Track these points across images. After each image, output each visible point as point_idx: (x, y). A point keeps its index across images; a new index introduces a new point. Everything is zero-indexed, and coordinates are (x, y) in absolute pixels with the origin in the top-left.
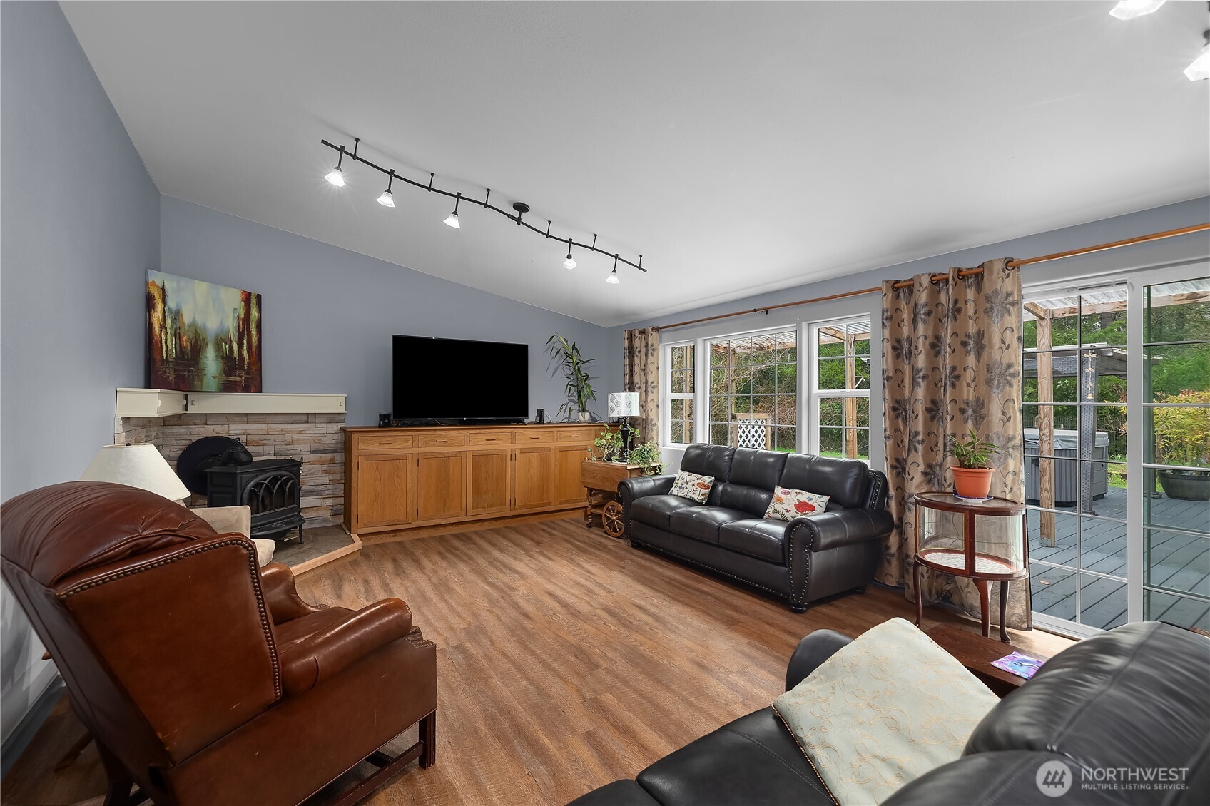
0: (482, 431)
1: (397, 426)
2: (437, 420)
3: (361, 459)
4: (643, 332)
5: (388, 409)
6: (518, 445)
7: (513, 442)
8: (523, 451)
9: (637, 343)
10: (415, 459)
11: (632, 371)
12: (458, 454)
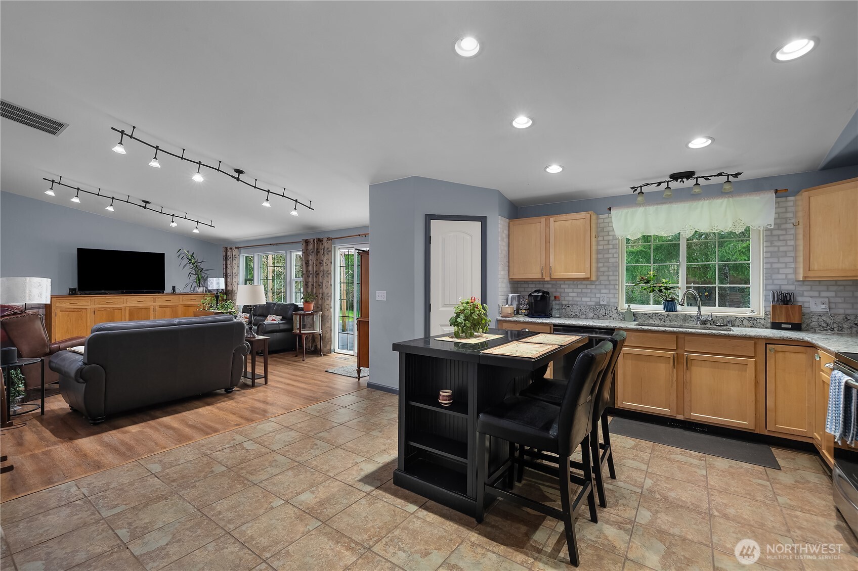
0: (135, 297)
1: (81, 295)
2: (107, 292)
3: (58, 311)
4: (231, 249)
5: (75, 285)
6: (158, 304)
7: (155, 302)
8: (160, 307)
9: (229, 253)
10: (93, 310)
11: (226, 267)
12: (120, 308)
